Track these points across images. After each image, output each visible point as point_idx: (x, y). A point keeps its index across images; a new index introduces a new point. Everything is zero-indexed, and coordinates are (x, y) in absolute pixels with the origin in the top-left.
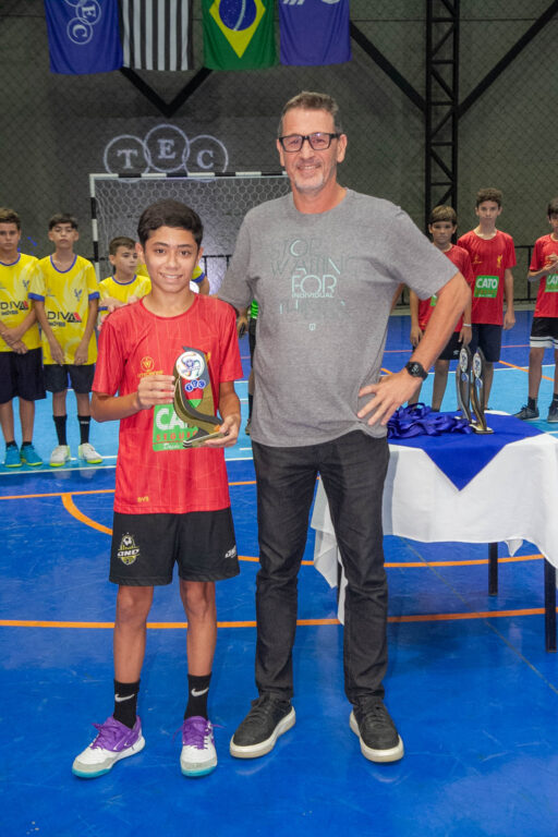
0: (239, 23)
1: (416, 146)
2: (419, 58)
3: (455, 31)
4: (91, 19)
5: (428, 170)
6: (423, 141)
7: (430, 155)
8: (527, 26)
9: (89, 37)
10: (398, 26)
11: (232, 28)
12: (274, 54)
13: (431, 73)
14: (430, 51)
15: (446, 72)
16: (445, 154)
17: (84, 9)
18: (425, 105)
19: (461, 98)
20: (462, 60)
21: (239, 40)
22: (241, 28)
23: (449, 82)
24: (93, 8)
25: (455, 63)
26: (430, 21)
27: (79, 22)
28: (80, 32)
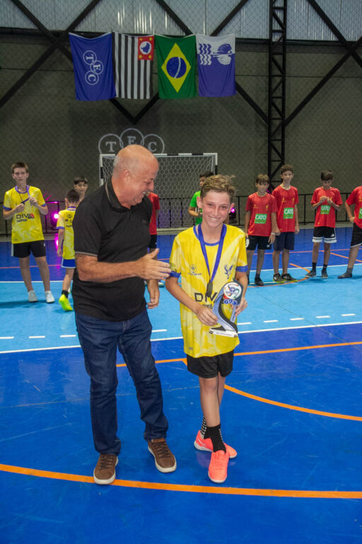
0: (177, 74)
1: (262, 141)
2: (264, 95)
3: (283, 82)
4: (98, 71)
5: (269, 154)
6: (267, 138)
7: (271, 146)
8: (319, 80)
9: (97, 81)
10: (254, 78)
11: (173, 77)
12: (196, 91)
13: (271, 104)
14: (271, 91)
15: (278, 102)
16: (278, 145)
17: (94, 66)
18: (268, 120)
19: (287, 116)
20: (287, 97)
21: (177, 83)
22: (178, 77)
23: (280, 107)
24: (99, 66)
25: (283, 98)
26: (271, 77)
27: (91, 73)
28: (92, 78)
